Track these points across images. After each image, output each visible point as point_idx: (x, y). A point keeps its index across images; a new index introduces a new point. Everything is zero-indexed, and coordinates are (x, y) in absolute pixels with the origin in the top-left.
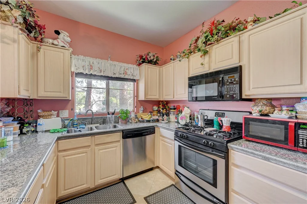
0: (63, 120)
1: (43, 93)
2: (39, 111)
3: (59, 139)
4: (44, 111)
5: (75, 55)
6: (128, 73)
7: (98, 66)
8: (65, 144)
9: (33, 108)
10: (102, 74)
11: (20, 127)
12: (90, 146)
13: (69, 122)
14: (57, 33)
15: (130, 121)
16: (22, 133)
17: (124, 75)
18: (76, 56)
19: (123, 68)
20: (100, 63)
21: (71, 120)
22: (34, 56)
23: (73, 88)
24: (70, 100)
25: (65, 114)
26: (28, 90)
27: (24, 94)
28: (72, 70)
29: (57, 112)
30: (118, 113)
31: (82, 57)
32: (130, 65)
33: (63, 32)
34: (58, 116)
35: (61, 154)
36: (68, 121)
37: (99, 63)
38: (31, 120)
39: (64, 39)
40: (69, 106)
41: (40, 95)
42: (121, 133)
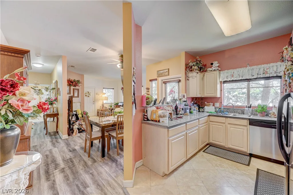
0: (215, 108)
1: (206, 95)
2: (205, 103)
3: (209, 115)
4: (208, 103)
5: (222, 71)
6: (268, 72)
7: (238, 73)
8: (212, 118)
9: (203, 101)
10: (241, 78)
11: (198, 108)
12: (225, 123)
13: (219, 110)
14: (212, 64)
15: (270, 115)
16: (199, 111)
17: (264, 75)
18: (223, 72)
19: (263, 69)
20: (239, 71)
21: (220, 108)
22: (203, 79)
23: (221, 90)
24: (219, 98)
25: (217, 105)
26: (200, 94)
27: (199, 96)
28: (221, 80)
29: (213, 104)
30: (255, 107)
31: (226, 71)
32: (272, 64)
34: (214, 105)
35: (210, 123)
36: (218, 109)
37: (238, 71)
38: (203, 106)
39: (215, 66)
40: (220, 101)
41: (205, 96)
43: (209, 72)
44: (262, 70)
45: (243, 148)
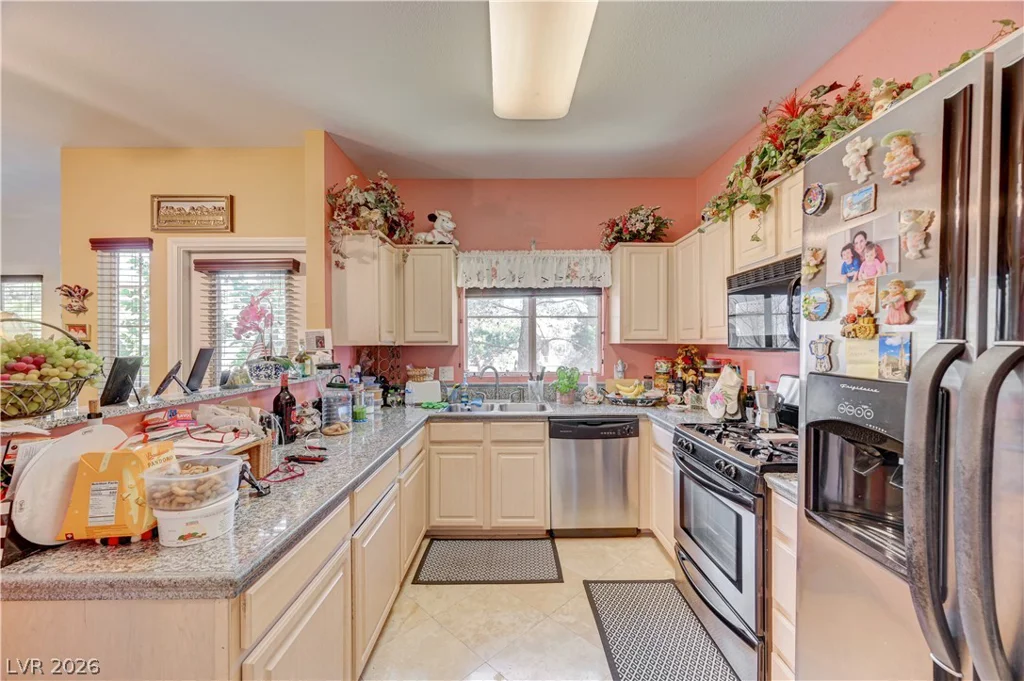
0: (443, 387)
1: (411, 337)
2: (408, 367)
3: (430, 419)
4: (415, 367)
5: (464, 252)
6: (578, 274)
7: (509, 267)
8: (440, 430)
9: (400, 361)
10: (516, 284)
11: (383, 393)
12: (481, 442)
13: (454, 391)
14: (433, 218)
15: (583, 398)
16: (386, 405)
17: (569, 280)
18: (466, 254)
19: (567, 262)
20: (512, 261)
21: (457, 387)
23: (460, 321)
24: (457, 346)
25: (448, 373)
26: (392, 332)
27: (387, 340)
28: (459, 285)
29: (433, 370)
30: (551, 375)
31: (475, 253)
32: (585, 253)
33: (441, 213)
34: (436, 377)
35: (435, 448)
36: (452, 389)
37: (509, 261)
38: (398, 383)
39: (443, 228)
40: (455, 359)
41: (408, 339)
42: (547, 424)
43: (421, 245)
44: (565, 265)
45: (533, 517)
